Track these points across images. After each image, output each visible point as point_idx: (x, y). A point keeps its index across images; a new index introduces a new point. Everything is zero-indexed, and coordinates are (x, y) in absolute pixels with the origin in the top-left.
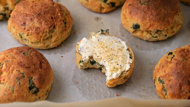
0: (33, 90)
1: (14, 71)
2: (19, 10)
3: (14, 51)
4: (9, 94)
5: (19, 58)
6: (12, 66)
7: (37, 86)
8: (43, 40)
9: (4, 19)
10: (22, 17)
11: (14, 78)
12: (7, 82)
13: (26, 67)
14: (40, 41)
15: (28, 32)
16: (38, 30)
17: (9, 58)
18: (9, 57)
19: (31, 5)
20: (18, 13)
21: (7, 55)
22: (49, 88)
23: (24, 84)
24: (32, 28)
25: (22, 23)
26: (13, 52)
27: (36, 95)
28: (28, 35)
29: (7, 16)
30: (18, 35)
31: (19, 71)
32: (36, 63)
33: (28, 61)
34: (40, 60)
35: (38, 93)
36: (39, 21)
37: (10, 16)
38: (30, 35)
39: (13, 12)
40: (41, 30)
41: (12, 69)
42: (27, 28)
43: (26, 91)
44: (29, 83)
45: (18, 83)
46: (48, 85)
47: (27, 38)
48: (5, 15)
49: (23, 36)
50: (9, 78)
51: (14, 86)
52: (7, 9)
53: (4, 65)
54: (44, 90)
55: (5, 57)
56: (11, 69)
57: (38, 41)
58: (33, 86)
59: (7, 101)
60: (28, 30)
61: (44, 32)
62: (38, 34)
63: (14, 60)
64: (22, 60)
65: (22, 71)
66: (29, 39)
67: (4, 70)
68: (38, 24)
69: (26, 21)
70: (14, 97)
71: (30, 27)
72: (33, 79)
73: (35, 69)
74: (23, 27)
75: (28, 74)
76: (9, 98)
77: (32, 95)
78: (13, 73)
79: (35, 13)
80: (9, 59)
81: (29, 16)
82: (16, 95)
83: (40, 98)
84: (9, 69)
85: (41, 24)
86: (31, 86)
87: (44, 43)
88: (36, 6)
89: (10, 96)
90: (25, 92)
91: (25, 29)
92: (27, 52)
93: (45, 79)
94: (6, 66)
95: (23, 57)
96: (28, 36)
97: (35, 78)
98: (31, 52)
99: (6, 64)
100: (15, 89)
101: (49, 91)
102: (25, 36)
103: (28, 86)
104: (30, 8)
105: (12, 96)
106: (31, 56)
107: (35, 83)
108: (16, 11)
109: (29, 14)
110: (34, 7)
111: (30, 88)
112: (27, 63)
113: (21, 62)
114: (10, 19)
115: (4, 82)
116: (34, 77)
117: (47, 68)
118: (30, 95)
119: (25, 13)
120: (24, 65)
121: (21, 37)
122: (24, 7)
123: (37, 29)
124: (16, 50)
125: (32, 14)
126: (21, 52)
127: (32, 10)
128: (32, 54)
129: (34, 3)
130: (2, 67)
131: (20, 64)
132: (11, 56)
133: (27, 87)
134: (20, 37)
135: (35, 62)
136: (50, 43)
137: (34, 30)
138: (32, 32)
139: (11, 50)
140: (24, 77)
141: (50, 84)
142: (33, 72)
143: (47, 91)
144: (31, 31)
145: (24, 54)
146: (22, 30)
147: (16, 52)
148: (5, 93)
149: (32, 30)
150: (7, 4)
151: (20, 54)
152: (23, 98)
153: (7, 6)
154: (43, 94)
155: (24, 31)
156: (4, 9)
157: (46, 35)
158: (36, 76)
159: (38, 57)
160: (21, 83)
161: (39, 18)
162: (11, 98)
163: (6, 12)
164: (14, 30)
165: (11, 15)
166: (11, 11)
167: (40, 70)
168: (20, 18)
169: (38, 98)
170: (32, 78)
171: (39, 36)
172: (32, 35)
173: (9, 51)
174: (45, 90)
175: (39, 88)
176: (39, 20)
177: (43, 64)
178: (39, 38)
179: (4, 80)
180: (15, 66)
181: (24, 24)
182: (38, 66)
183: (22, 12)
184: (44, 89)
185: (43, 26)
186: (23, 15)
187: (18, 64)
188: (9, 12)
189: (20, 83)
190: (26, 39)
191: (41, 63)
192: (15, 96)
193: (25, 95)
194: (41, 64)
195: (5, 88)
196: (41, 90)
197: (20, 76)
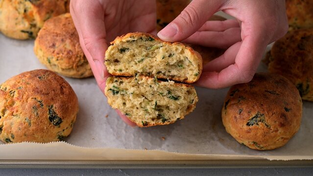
0: (55, 121)
1: (30, 99)
2: (49, 28)
3: (28, 76)
4: (25, 128)
5: (34, 83)
6: (26, 93)
7: (59, 116)
8: (76, 66)
9: (31, 38)
10: (52, 37)
11: (30, 107)
12: (21, 113)
13: (43, 94)
14: (72, 68)
15: (58, 56)
16: (71, 53)
17: (21, 84)
18: (21, 82)
19: (63, 23)
20: (47, 33)
21: (19, 81)
22: (74, 118)
23: (43, 114)
24: (63, 50)
25: (51, 44)
26: (26, 76)
27: (59, 127)
28: (57, 60)
29: (34, 35)
30: (46, 59)
31: (35, 98)
32: (56, 87)
33: (46, 86)
34: (60, 85)
35: (61, 125)
36: (72, 43)
37: (37, 35)
38: (60, 59)
39: (41, 30)
40: (74, 53)
41: (27, 97)
42: (57, 50)
43: (47, 122)
44: (49, 113)
45: (35, 114)
46: (73, 114)
47: (56, 63)
48: (31, 33)
49: (51, 61)
50: (24, 109)
51: (30, 118)
52: (34, 26)
53: (16, 93)
54: (68, 120)
55: (17, 83)
56: (25, 97)
57: (70, 67)
58: (55, 116)
59: (23, 137)
60: (58, 54)
61: (77, 57)
62: (70, 58)
63: (28, 86)
64: (38, 85)
65: (39, 99)
66: (59, 65)
67: (16, 99)
68: (71, 46)
69: (56, 42)
70: (31, 131)
71: (60, 50)
72: (54, 108)
73: (56, 95)
74: (52, 50)
75: (46, 101)
76: (25, 133)
77: (54, 128)
78: (28, 102)
79: (67, 32)
80: (21, 86)
81: (60, 36)
82: (34, 128)
83: (64, 130)
84: (22, 97)
85: (75, 46)
86: (52, 116)
87: (78, 70)
88: (69, 23)
89: (26, 130)
90: (44, 124)
91: (54, 52)
92: (44, 75)
93: (68, 107)
94: (19, 94)
95: (38, 81)
96: (58, 62)
97: (56, 106)
98: (48, 75)
99: (19, 92)
100: (32, 122)
101: (74, 122)
102: (54, 61)
103: (49, 116)
104: (61, 26)
105: (29, 130)
106: (49, 80)
107: (57, 113)
108: (44, 29)
109: (60, 34)
110: (67, 25)
111: (51, 119)
112: (45, 89)
113: (37, 88)
114: (37, 39)
115: (17, 113)
116: (54, 106)
117: (70, 94)
118: (51, 127)
119: (55, 31)
120: (41, 91)
121: (50, 62)
122: (55, 25)
123: (68, 53)
124: (29, 74)
125: (64, 33)
126: (36, 76)
127: (64, 29)
128: (49, 78)
129: (68, 19)
130: (13, 96)
131: (36, 90)
132: (24, 82)
133: (46, 117)
134: (47, 62)
135: (54, 86)
136: (85, 70)
137: (66, 53)
138: (62, 56)
139: (24, 75)
140: (42, 105)
141: (75, 113)
142: (53, 99)
143: (72, 122)
144: (61, 54)
145: (39, 78)
146: (50, 53)
147: (30, 77)
148: (20, 127)
149: (63, 54)
150: (34, 20)
151: (35, 78)
152: (43, 131)
153: (35, 22)
154: (67, 125)
155: (53, 54)
156: (30, 26)
157: (79, 61)
158: (57, 104)
159: (57, 81)
160: (39, 113)
161: (72, 39)
162: (27, 133)
163: (33, 30)
164: (41, 53)
165: (39, 34)
166: (40, 29)
167: (61, 96)
168: (49, 38)
169: (62, 130)
170: (52, 106)
171: (71, 61)
172: (62, 59)
173: (20, 76)
174: (70, 121)
175: (62, 117)
176: (72, 41)
177: (64, 89)
178: (71, 63)
179: (17, 111)
180: (30, 94)
181: (54, 45)
182: (59, 91)
183: (52, 31)
184: (68, 118)
185: (77, 49)
186: (52, 34)
187: (33, 90)
188: (37, 29)
189: (37, 114)
190: (55, 65)
191: (61, 88)
192: (33, 130)
193: (45, 128)
194: (63, 89)
195: (19, 120)
196: (64, 121)
197: (37, 105)
